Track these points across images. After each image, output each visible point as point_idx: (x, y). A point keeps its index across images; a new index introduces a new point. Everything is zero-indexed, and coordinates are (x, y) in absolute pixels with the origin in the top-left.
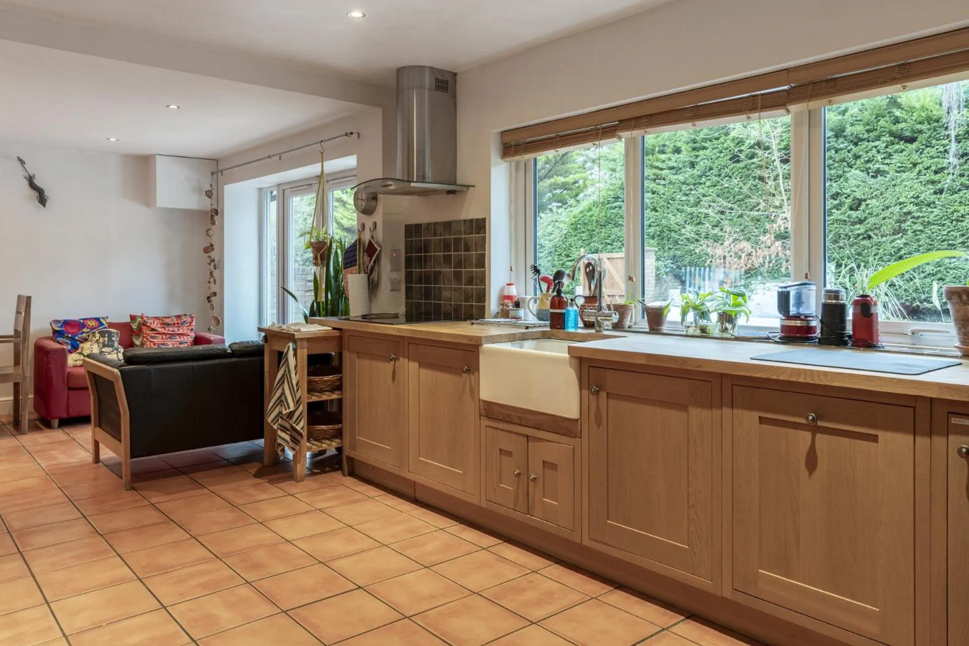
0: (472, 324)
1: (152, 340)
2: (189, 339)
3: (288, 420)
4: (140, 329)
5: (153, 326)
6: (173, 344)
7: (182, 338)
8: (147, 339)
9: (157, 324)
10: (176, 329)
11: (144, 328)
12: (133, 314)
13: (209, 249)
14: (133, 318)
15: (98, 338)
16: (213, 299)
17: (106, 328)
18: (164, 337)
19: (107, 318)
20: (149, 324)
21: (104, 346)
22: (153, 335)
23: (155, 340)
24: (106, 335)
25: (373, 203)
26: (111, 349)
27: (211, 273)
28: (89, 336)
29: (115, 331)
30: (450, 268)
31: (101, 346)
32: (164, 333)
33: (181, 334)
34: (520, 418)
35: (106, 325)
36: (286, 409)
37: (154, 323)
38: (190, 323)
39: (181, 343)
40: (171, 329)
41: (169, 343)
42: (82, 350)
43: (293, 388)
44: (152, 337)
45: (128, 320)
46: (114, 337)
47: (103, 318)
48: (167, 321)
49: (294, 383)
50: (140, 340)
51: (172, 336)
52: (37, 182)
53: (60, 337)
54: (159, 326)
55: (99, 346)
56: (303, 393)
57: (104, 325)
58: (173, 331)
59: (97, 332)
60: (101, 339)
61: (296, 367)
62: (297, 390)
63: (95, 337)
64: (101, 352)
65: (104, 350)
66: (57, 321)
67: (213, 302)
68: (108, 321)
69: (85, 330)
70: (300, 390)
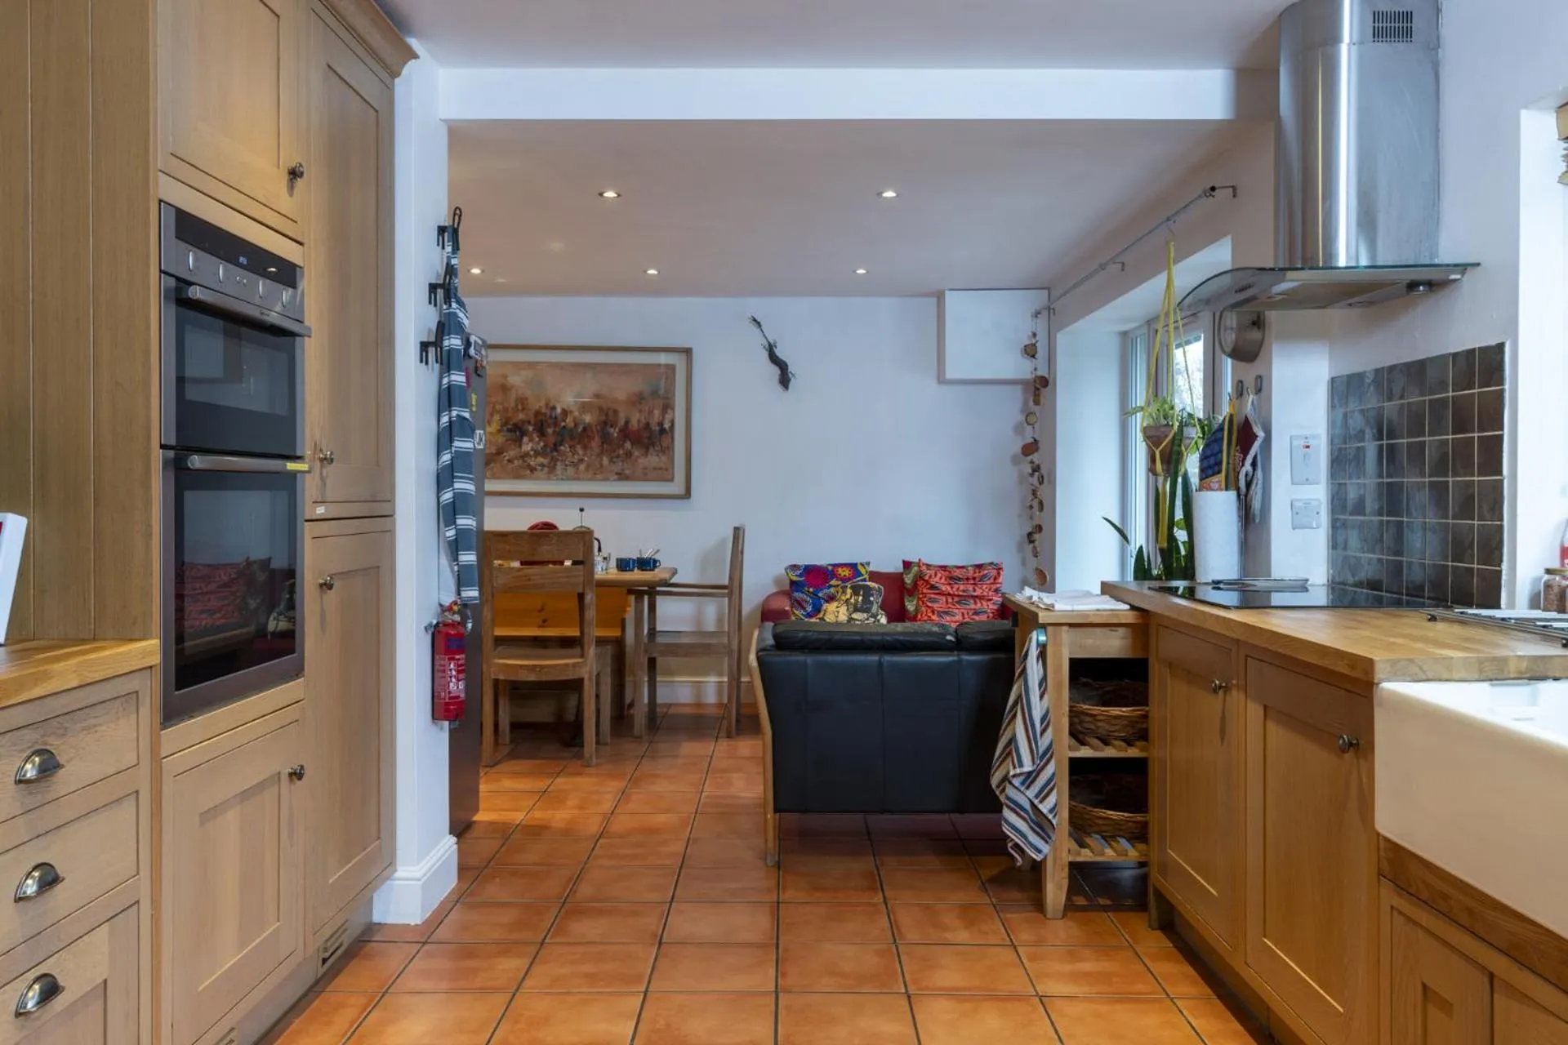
0: (1433, 619)
1: (929, 604)
2: (991, 606)
3: (1022, 789)
4: (915, 584)
5: (933, 581)
6: (963, 615)
7: (979, 605)
8: (923, 602)
9: (941, 578)
10: (970, 588)
11: (920, 583)
12: (907, 559)
13: (1030, 449)
14: (907, 565)
15: (848, 596)
16: (1036, 536)
17: (865, 580)
18: (950, 600)
19: (868, 564)
20: (927, 578)
21: (856, 610)
22: (933, 596)
23: (935, 606)
24: (861, 593)
25: (1255, 335)
26: (865, 615)
27: (1034, 493)
28: (838, 592)
29: (877, 586)
30: (1423, 475)
31: (851, 610)
32: (949, 594)
33: (977, 597)
34: (1470, 912)
35: (866, 576)
36: (1015, 768)
37: (936, 575)
38: (995, 579)
39: (976, 613)
40: (962, 587)
41: (956, 611)
42: (824, 615)
43: (1033, 725)
44: (930, 599)
45: (900, 568)
46: (872, 595)
47: (862, 565)
48: (958, 573)
49: (1037, 715)
50: (915, 602)
51: (962, 599)
52: (779, 352)
53: (797, 591)
54: (943, 581)
55: (848, 609)
56: (1057, 736)
57: (863, 575)
58: (964, 591)
59: (849, 586)
60: (853, 598)
61: (1043, 681)
62: (1043, 732)
63: (846, 594)
64: (850, 619)
65: (855, 616)
66: (795, 566)
67: (1037, 543)
68: (872, 568)
69: (833, 582)
70: (1050, 730)
